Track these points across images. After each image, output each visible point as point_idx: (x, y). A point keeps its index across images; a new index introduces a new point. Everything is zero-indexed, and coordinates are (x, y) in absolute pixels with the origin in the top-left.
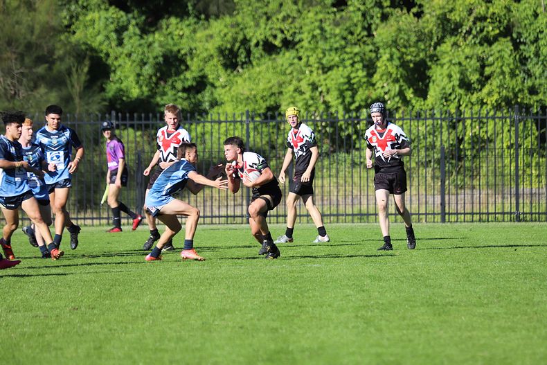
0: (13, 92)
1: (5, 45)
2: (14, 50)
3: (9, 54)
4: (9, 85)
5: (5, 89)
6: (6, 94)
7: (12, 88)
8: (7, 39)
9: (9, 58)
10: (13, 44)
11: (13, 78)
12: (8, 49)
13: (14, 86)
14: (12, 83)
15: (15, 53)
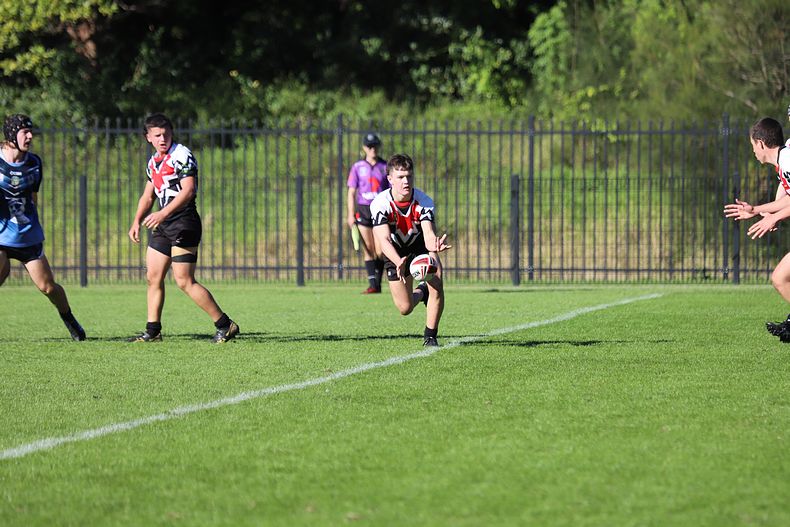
0: (780, 88)
1: (771, 19)
2: (784, 26)
3: (776, 32)
4: (774, 77)
5: (769, 83)
6: (769, 91)
7: (779, 81)
8: (774, 10)
9: (775, 39)
10: (783, 18)
11: (780, 67)
12: (775, 24)
13: (782, 79)
14: (779, 74)
15: (784, 30)
